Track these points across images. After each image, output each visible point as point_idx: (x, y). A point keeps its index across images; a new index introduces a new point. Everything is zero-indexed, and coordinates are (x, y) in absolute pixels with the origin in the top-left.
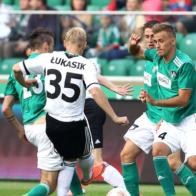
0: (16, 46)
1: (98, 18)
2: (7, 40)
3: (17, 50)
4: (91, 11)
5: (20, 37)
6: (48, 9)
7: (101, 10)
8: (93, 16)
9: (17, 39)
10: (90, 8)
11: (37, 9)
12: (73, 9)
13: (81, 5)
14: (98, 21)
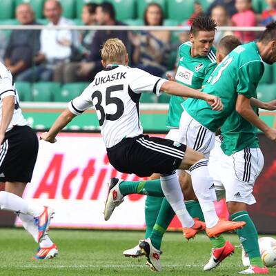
0: (79, 68)
1: (176, 34)
2: (67, 61)
3: (79, 73)
4: (168, 26)
5: (84, 57)
6: (117, 23)
7: (180, 25)
8: (171, 33)
9: (79, 60)
10: (167, 22)
11: (104, 24)
12: (147, 23)
13: (156, 19)
14: (177, 39)
